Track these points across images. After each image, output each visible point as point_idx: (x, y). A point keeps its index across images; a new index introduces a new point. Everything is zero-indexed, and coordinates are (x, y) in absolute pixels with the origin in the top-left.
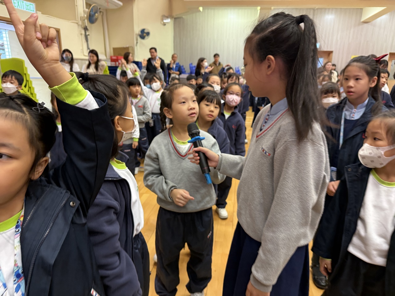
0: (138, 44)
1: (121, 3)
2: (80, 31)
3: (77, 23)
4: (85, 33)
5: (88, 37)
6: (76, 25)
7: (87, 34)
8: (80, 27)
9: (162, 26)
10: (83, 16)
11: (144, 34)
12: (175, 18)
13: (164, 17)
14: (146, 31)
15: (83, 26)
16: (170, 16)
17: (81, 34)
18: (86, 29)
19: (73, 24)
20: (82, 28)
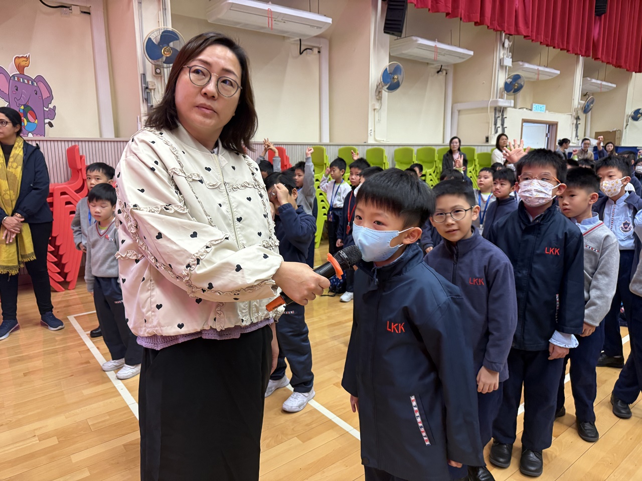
0: (628, 126)
1: (614, 86)
2: (573, 121)
3: (571, 115)
4: (577, 122)
5: (579, 125)
6: (570, 116)
7: (578, 122)
8: (573, 117)
10: (577, 107)
11: (638, 115)
15: (575, 117)
17: (573, 124)
18: (578, 118)
19: (568, 116)
20: (574, 118)
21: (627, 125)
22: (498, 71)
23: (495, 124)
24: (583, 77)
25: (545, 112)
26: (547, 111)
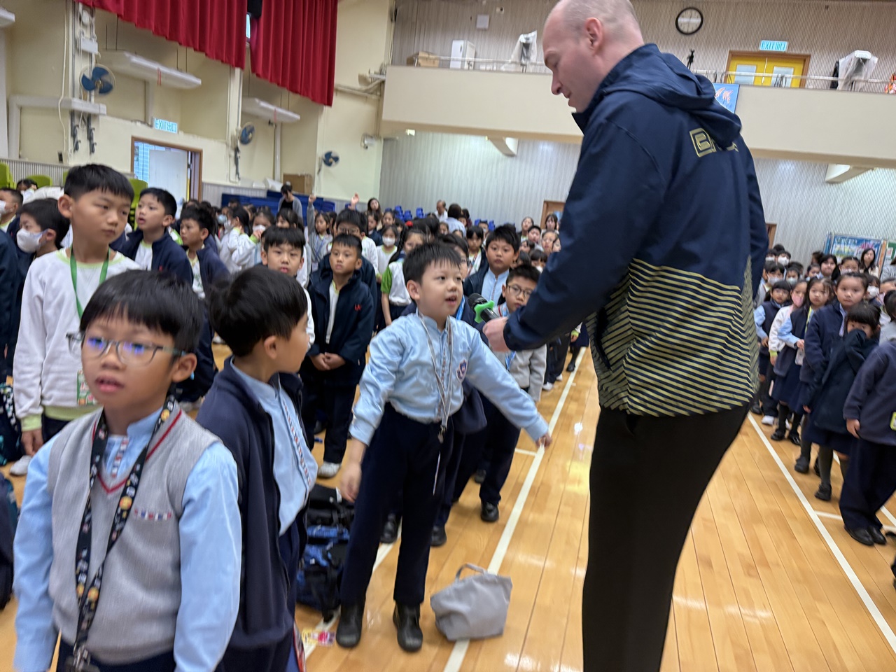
0: (322, 172)
1: (297, 117)
2: (229, 152)
3: (226, 144)
4: (236, 154)
5: (239, 159)
6: (225, 146)
7: (238, 155)
8: (230, 148)
9: (363, 150)
10: (234, 135)
11: (330, 159)
12: (385, 140)
13: (366, 136)
14: (333, 155)
15: (233, 147)
16: (376, 136)
17: (230, 156)
18: (237, 150)
19: (221, 144)
21: (319, 170)
22: (74, 56)
23: (74, 135)
24: (243, 96)
25: (178, 132)
26: (181, 133)
